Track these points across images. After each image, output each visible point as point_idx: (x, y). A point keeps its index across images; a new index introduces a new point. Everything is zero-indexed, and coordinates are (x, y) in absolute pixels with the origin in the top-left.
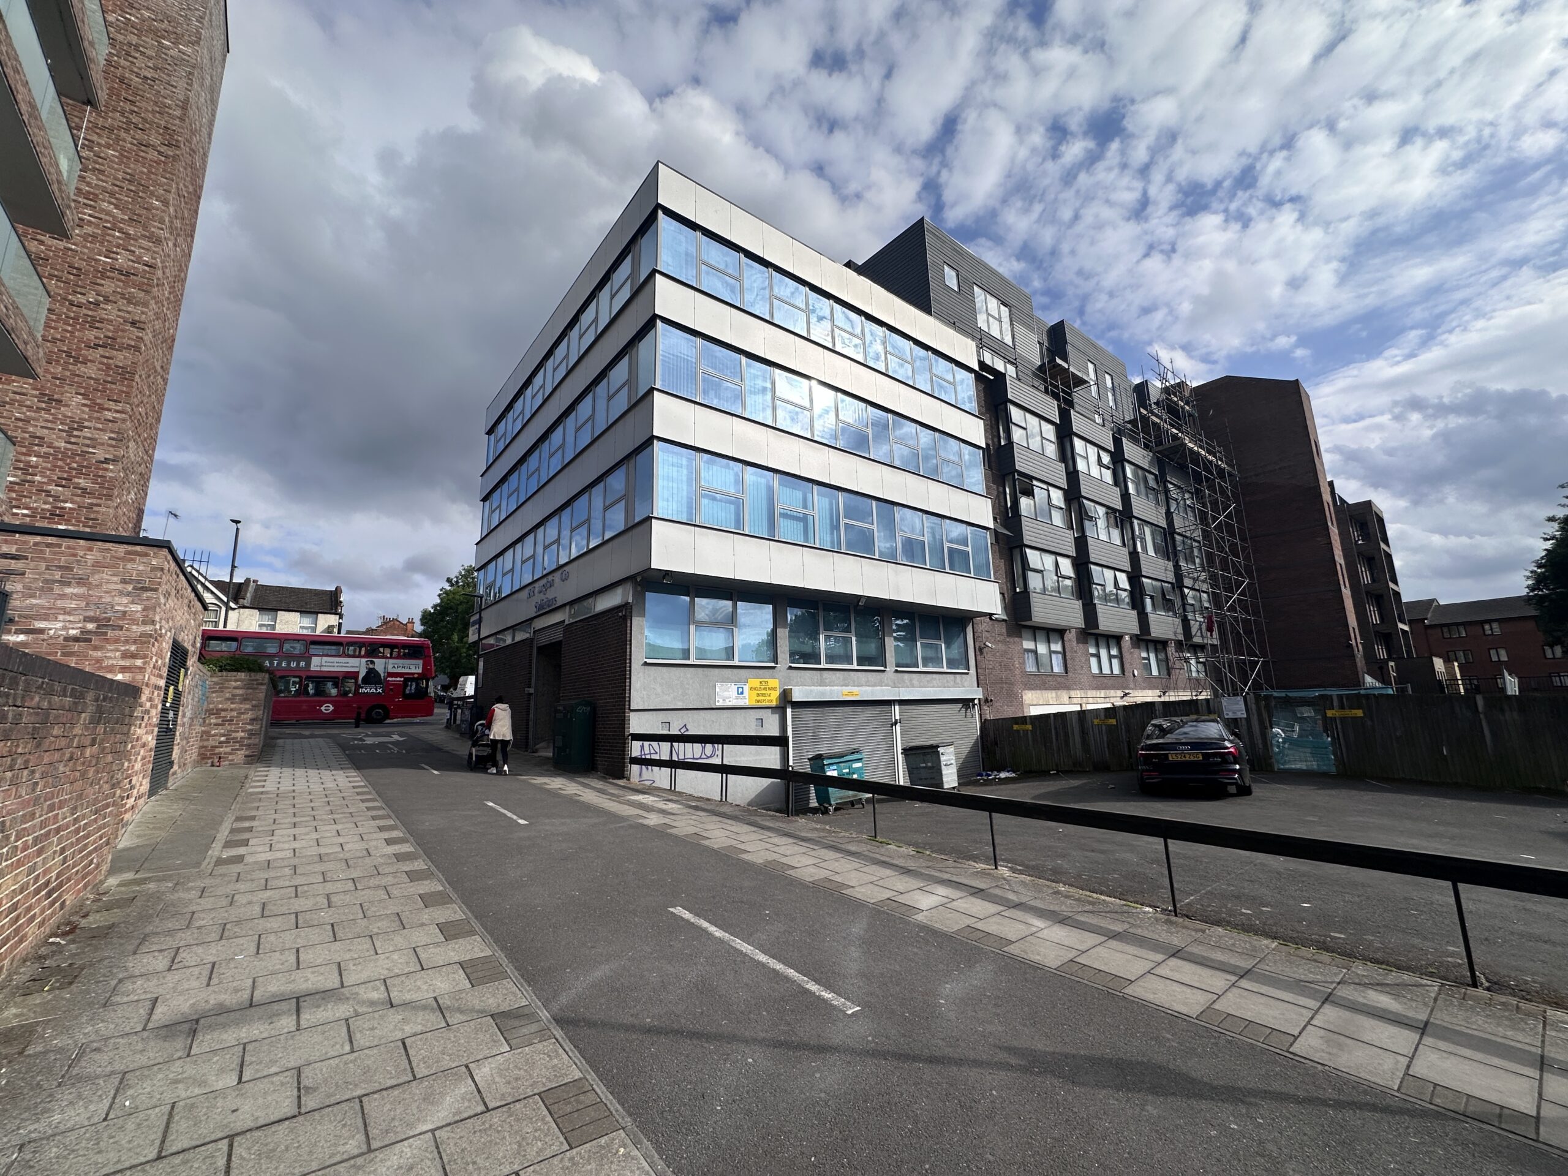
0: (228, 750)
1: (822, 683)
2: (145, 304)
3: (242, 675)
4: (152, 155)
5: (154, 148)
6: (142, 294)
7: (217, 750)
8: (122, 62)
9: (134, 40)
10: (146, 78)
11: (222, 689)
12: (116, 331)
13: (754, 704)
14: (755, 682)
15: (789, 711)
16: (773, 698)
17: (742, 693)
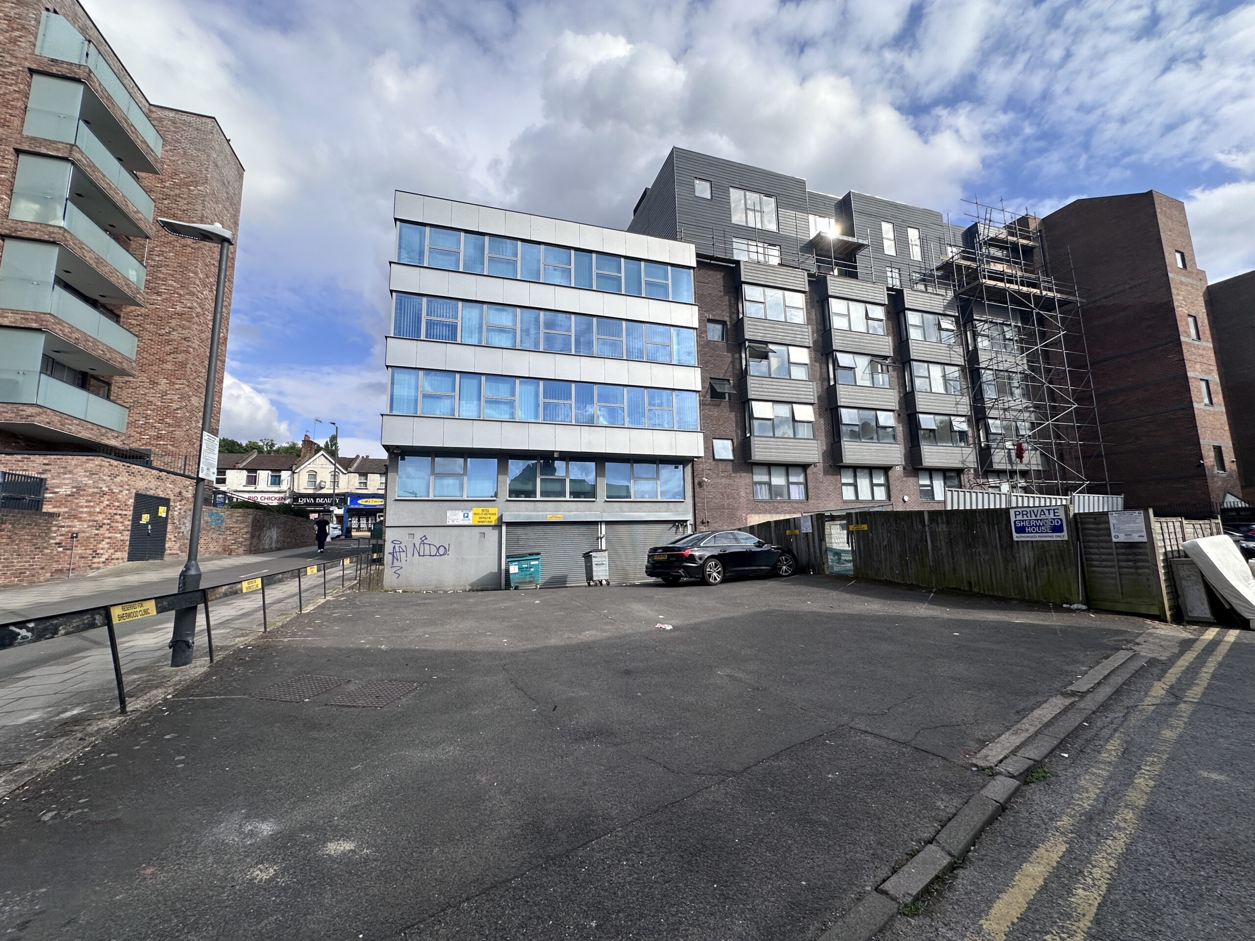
0: (236, 547)
1: (535, 510)
2: (189, 328)
3: (240, 510)
4: (189, 250)
5: (189, 246)
6: (188, 324)
7: (231, 547)
8: (174, 206)
9: (177, 192)
10: (184, 210)
11: (232, 517)
12: (179, 343)
13: (476, 523)
14: (479, 510)
15: (504, 528)
16: (493, 520)
17: (467, 517)
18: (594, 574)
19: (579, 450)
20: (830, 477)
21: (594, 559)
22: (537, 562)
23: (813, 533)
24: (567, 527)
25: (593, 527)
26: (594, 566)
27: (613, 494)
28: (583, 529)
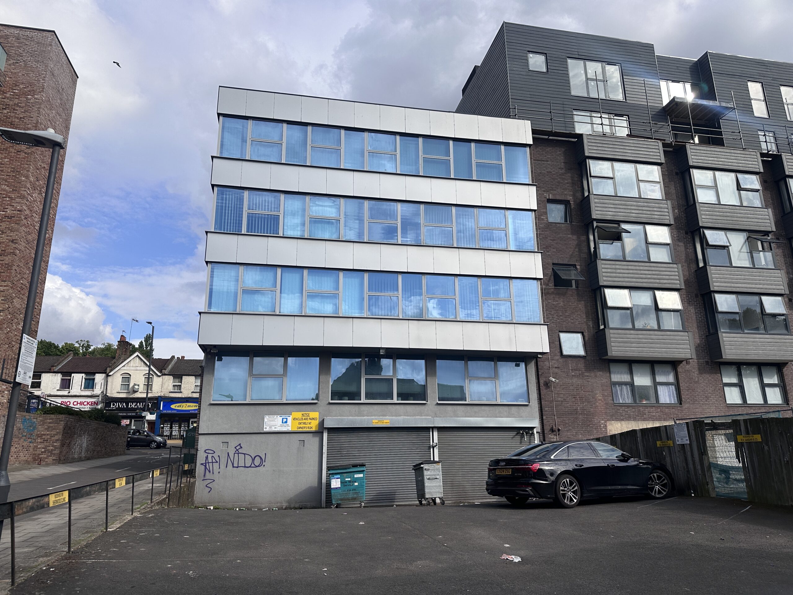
0: (45, 456)
1: (360, 414)
2: (17, 230)
3: (52, 416)
4: (23, 155)
5: (23, 151)
6: (16, 226)
7: (41, 456)
8: (12, 114)
9: (16, 101)
10: (21, 118)
11: (44, 423)
12: (6, 246)
13: (295, 429)
14: (298, 415)
15: (325, 435)
16: (314, 425)
17: (286, 422)
18: (427, 490)
19: (406, 347)
20: (708, 377)
21: (425, 473)
22: (361, 475)
23: (690, 444)
24: (395, 434)
25: (424, 434)
26: (426, 481)
27: (446, 396)
28: (413, 436)
